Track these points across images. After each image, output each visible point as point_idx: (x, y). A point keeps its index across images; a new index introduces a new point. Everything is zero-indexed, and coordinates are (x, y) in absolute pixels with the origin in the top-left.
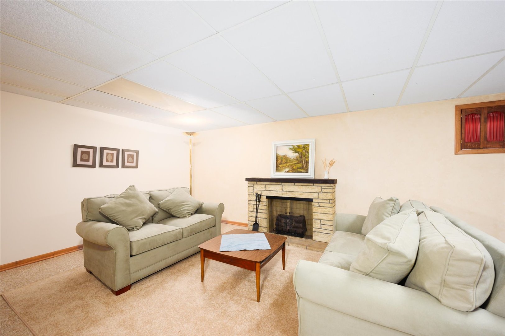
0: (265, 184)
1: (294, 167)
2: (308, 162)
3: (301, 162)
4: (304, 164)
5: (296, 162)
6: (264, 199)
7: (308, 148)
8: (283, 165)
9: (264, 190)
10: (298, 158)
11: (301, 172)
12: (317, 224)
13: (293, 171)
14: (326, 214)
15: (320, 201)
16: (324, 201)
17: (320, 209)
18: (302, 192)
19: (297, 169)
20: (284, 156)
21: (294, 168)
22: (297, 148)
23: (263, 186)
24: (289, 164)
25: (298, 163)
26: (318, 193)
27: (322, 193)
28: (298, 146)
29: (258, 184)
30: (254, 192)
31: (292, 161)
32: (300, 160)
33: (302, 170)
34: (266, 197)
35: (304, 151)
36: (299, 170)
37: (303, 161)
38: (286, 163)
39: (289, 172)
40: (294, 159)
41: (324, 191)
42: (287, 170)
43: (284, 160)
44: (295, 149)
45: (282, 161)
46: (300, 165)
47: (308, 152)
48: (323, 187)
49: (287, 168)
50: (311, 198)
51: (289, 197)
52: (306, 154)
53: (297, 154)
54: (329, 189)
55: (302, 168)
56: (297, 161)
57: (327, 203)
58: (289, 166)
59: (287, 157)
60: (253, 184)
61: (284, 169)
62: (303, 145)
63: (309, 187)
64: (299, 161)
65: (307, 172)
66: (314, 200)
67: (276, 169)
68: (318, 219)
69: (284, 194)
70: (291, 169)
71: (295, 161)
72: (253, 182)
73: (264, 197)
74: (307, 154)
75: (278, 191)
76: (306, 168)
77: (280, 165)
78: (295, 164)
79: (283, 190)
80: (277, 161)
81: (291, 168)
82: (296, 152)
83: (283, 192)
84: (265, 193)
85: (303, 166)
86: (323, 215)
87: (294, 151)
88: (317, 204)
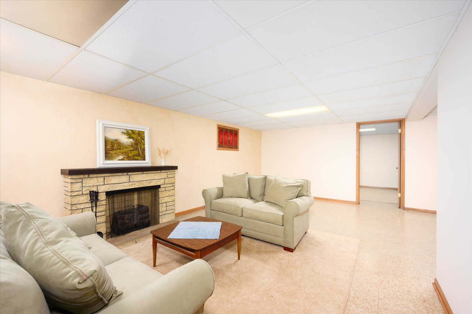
0: (104, 177)
1: (130, 154)
2: (144, 150)
3: (137, 149)
4: (140, 152)
5: (131, 149)
6: (102, 197)
7: (143, 135)
8: (115, 151)
9: (103, 184)
10: (133, 144)
11: (138, 160)
12: (163, 207)
13: (129, 158)
14: (170, 196)
15: (166, 186)
16: (169, 186)
17: (166, 193)
18: (151, 180)
19: (134, 156)
20: (116, 140)
21: (129, 156)
22: (131, 133)
23: (102, 179)
24: (123, 150)
25: (134, 150)
26: (165, 179)
27: (168, 178)
28: (132, 131)
29: (91, 178)
30: (83, 190)
31: (126, 147)
32: (136, 147)
33: (139, 158)
34: (105, 194)
35: (139, 138)
36: (135, 157)
37: (139, 148)
38: (118, 149)
39: (124, 160)
40: (129, 145)
41: (170, 176)
42: (121, 157)
43: (116, 145)
44: (130, 134)
45: (113, 146)
46: (136, 152)
47: (144, 140)
48: (168, 173)
49: (121, 155)
50: (159, 184)
51: (137, 187)
52: (141, 141)
53: (131, 140)
54: (173, 175)
55: (139, 155)
56: (133, 148)
57: (171, 186)
58: (123, 153)
59: (120, 142)
60: (82, 179)
61: (117, 156)
62: (138, 131)
63: (156, 174)
64: (134, 148)
65: (144, 159)
66: (161, 186)
67: (105, 156)
68: (164, 203)
69: (132, 185)
70: (126, 157)
71: (129, 147)
72: (82, 176)
73: (102, 194)
74: (143, 141)
75: (123, 183)
76: (143, 156)
77: (110, 151)
78: (130, 151)
79: (130, 180)
80: (106, 146)
81: (126, 155)
82: (130, 138)
83: (131, 183)
84: (103, 189)
85: (139, 153)
86: (168, 197)
87: (128, 136)
88: (163, 189)
